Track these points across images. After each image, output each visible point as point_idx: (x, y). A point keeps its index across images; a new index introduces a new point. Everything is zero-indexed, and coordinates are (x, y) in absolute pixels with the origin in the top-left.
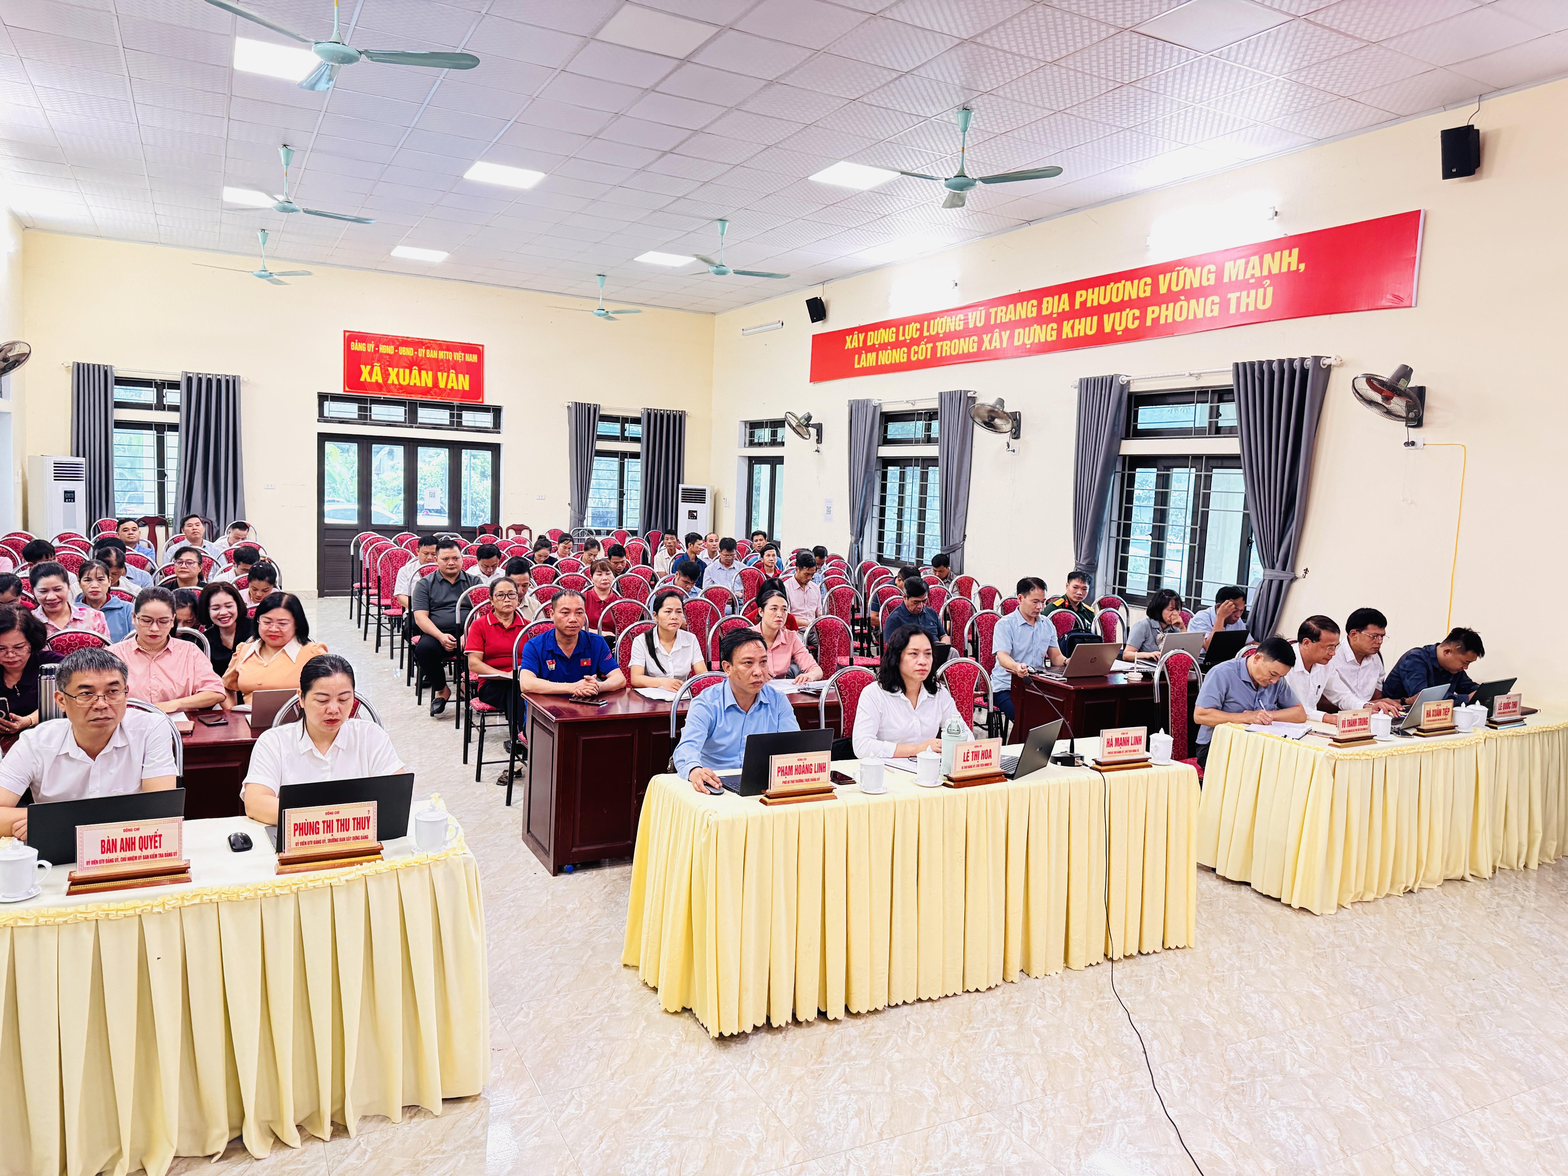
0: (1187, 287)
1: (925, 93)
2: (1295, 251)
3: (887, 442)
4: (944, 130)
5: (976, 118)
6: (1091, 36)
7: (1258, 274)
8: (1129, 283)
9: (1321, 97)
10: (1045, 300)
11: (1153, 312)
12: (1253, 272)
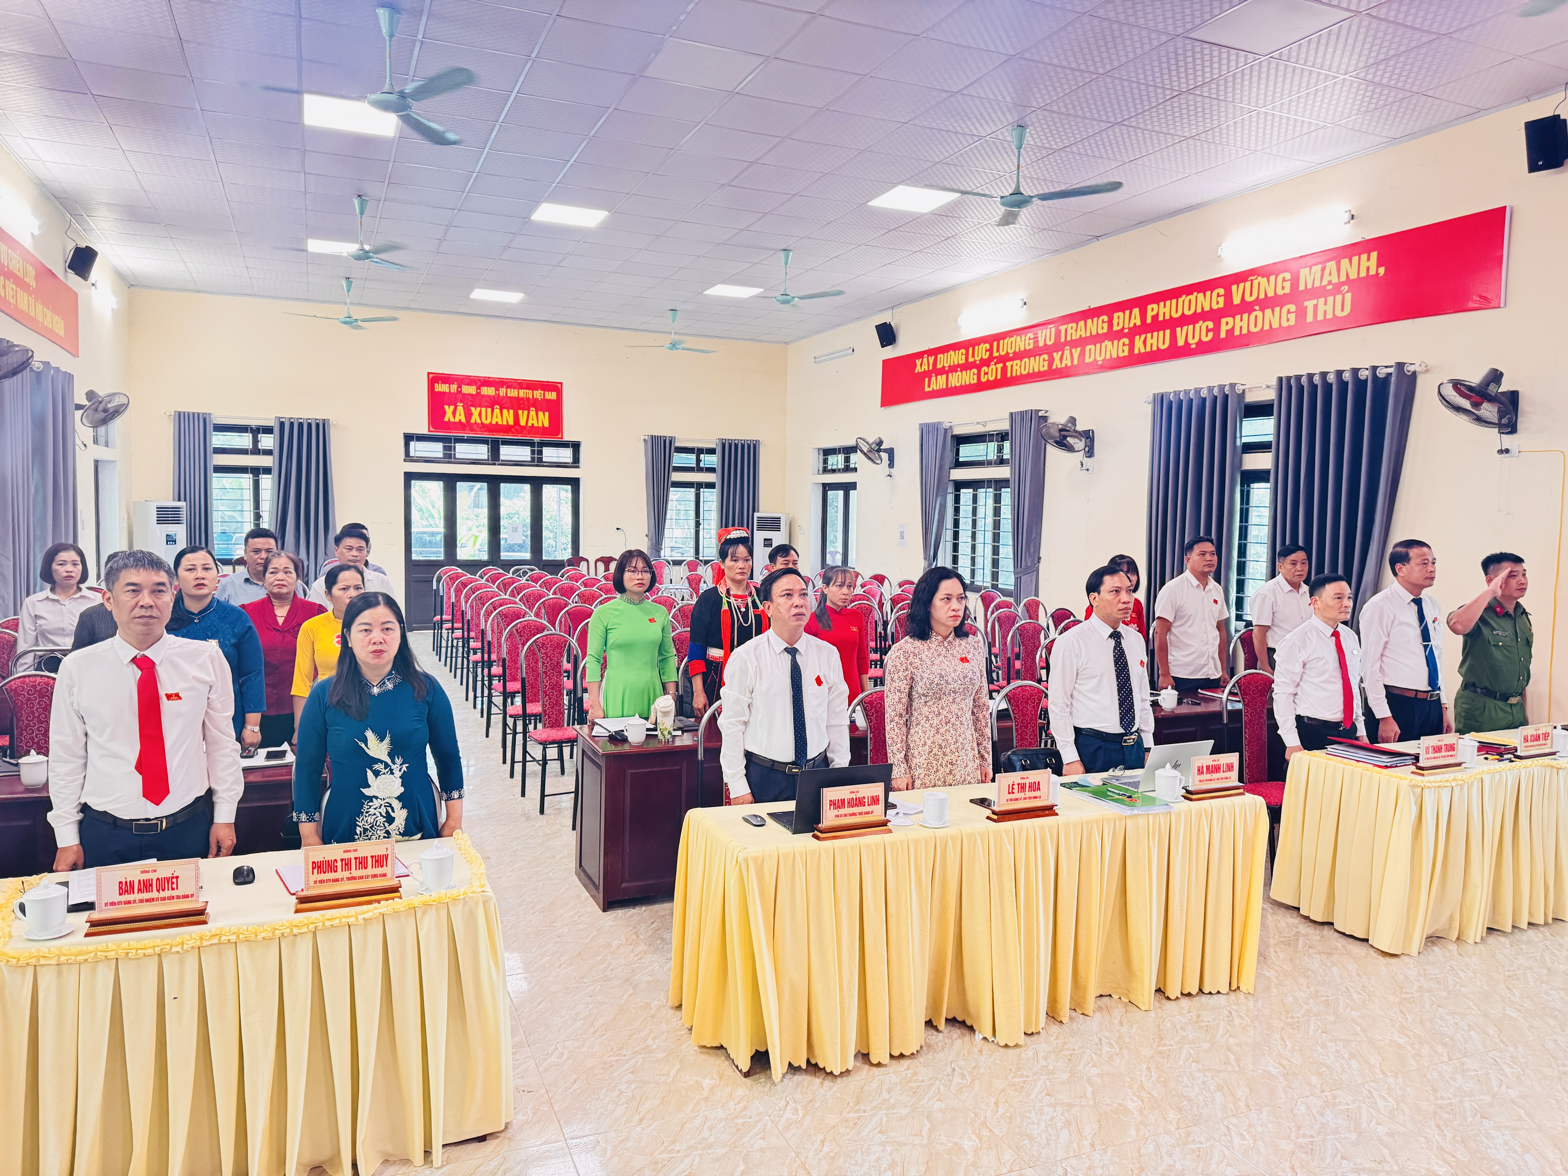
0: (1262, 296)
1: (976, 112)
2: (1374, 255)
3: (959, 464)
4: (1001, 148)
5: (1031, 135)
6: (1142, 44)
7: (1335, 280)
8: (1202, 294)
9: (1393, 94)
10: (1116, 315)
11: (1227, 323)
12: (1330, 278)
